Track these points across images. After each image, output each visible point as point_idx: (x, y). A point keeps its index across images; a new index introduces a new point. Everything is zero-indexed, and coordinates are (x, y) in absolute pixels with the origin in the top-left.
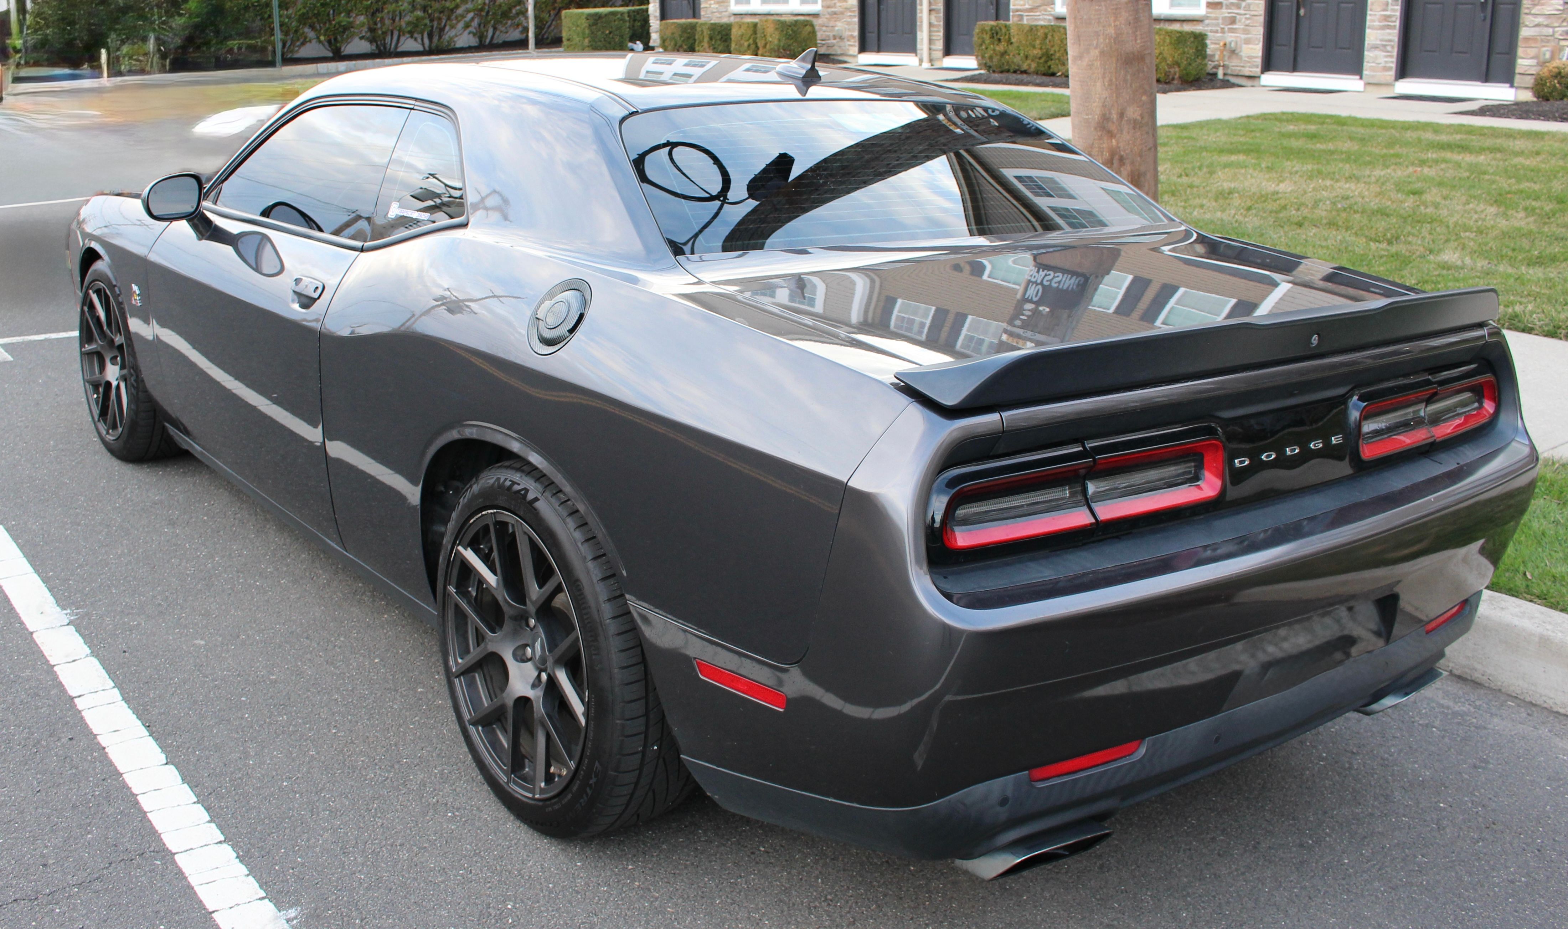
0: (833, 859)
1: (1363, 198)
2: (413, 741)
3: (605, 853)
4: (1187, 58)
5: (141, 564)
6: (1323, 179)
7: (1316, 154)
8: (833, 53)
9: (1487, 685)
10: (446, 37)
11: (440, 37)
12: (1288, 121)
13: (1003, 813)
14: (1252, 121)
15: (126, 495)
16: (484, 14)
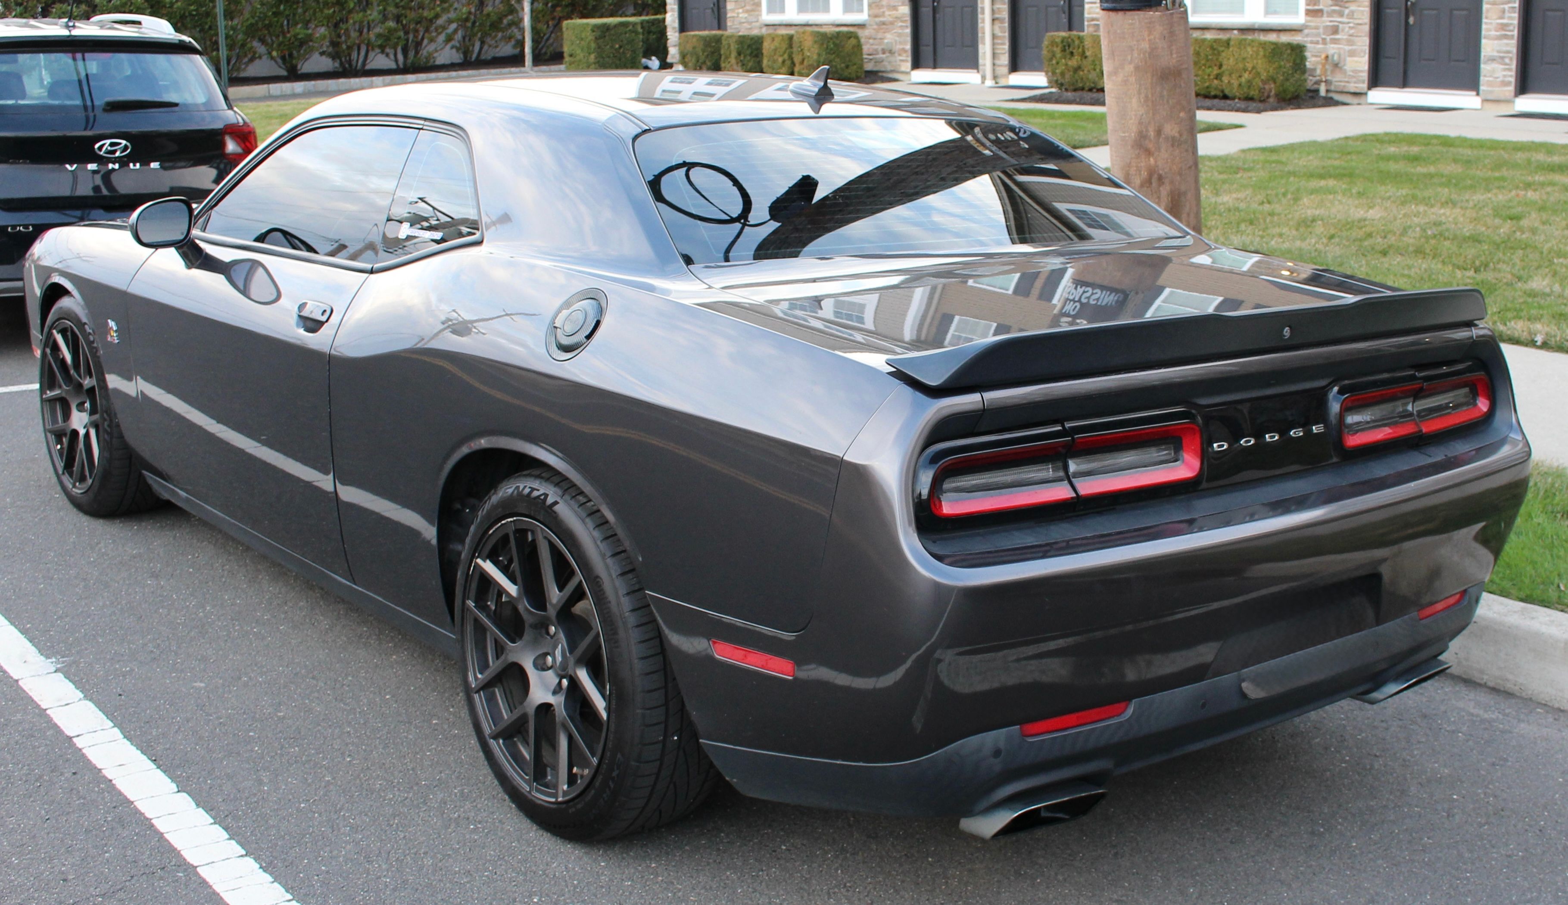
0: (854, 854)
1: (1456, 224)
2: (431, 766)
3: (628, 855)
4: (1284, 73)
5: (126, 615)
6: (1416, 205)
7: (1415, 178)
8: (883, 69)
9: (1518, 694)
10: (424, 52)
11: (417, 53)
12: (1390, 142)
13: (997, 765)
14: (1350, 142)
15: (100, 550)
16: (469, 24)
